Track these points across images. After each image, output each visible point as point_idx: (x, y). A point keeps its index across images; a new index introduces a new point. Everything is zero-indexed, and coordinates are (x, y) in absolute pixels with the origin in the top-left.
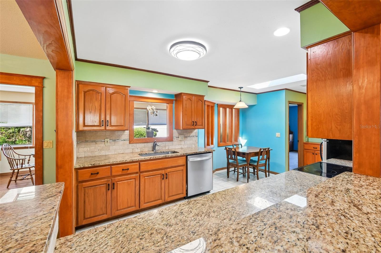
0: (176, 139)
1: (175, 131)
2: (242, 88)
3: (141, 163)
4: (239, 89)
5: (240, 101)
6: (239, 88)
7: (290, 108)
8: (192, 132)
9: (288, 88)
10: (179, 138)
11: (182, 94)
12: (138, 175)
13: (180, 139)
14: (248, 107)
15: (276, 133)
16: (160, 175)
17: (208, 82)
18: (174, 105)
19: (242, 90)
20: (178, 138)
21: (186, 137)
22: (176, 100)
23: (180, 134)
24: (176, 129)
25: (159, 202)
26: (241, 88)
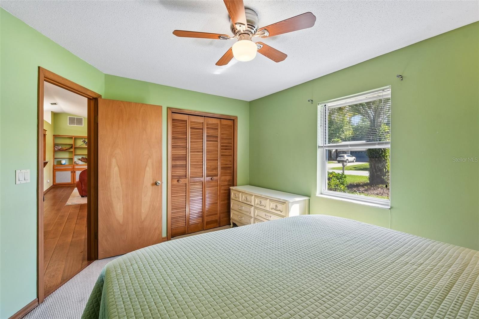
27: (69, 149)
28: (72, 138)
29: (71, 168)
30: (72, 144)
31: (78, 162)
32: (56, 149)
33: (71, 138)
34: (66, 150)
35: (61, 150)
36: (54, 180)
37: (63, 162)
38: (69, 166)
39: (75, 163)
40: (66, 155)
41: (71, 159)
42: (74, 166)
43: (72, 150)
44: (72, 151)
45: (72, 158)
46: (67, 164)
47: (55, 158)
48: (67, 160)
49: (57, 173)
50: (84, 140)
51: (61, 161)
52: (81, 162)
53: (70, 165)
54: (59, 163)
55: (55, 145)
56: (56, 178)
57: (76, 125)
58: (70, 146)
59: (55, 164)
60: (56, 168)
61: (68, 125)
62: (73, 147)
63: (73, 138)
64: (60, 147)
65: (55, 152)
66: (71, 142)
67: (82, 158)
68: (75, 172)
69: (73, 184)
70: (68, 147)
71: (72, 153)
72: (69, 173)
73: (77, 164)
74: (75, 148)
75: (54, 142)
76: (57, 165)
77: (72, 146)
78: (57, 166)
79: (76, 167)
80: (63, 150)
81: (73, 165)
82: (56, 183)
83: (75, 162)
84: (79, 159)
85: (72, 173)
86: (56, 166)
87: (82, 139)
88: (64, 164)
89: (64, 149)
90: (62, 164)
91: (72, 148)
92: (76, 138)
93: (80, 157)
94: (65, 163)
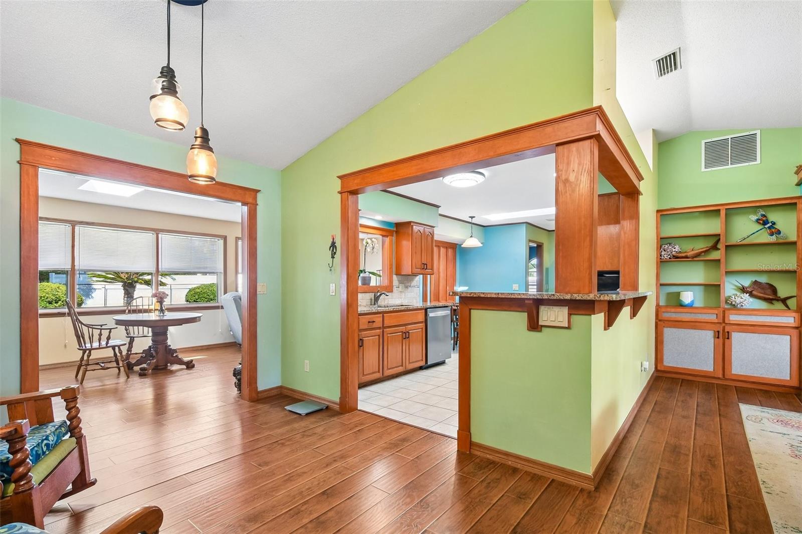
0: (396, 289)
1: (395, 277)
2: (474, 217)
3: (384, 315)
4: (470, 220)
5: (471, 236)
6: (470, 217)
7: (531, 248)
8: (413, 280)
9: (531, 222)
10: (399, 287)
11: (412, 224)
12: (382, 330)
13: (400, 289)
14: (482, 245)
15: (514, 285)
16: (401, 333)
17: (438, 207)
18: (394, 238)
19: (474, 221)
20: (397, 288)
21: (407, 287)
22: (396, 232)
23: (400, 282)
24: (396, 275)
25: (401, 369)
26: (472, 217)
27: (707, 252)
28: (719, 210)
29: (713, 318)
30: (719, 235)
31: (738, 300)
32: (665, 256)
33: (712, 212)
34: (695, 257)
35: (678, 258)
36: (659, 357)
37: (687, 297)
38: (706, 311)
39: (726, 302)
40: (697, 274)
41: (713, 289)
42: (727, 312)
43: (715, 255)
44: (719, 260)
45: (720, 285)
46: (699, 304)
47: (661, 285)
48: (700, 291)
49: (669, 333)
50: (764, 216)
51: (678, 294)
52: (751, 300)
53: (711, 308)
54: (675, 302)
55: (663, 241)
56: (665, 348)
57: (730, 166)
58: (710, 243)
59: (662, 303)
60: (666, 316)
61: (703, 169)
62: (719, 246)
63: (723, 213)
64: (677, 248)
65: (661, 263)
66: (712, 226)
67: (756, 283)
68: (728, 336)
69: (719, 378)
70: (701, 245)
71: (719, 267)
72: (706, 339)
73: (734, 307)
74: (727, 247)
75: (658, 233)
76: (667, 306)
77: (719, 241)
78: (669, 309)
79: (733, 318)
80: (686, 257)
81: (721, 310)
82: (665, 366)
83: (727, 300)
84: (743, 290)
85: (718, 338)
86: (663, 310)
87: (755, 213)
88: (690, 306)
89: (688, 254)
90: (682, 305)
91: (715, 247)
92: (731, 211)
93: (747, 282)
94: (693, 302)
